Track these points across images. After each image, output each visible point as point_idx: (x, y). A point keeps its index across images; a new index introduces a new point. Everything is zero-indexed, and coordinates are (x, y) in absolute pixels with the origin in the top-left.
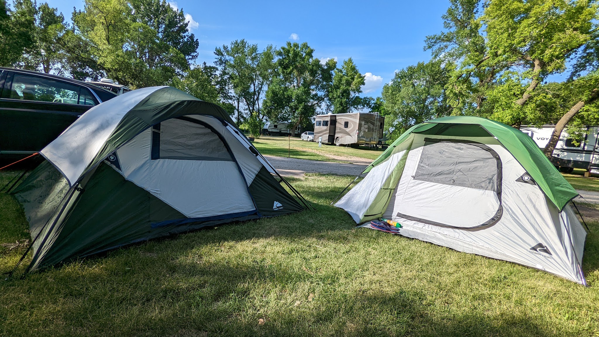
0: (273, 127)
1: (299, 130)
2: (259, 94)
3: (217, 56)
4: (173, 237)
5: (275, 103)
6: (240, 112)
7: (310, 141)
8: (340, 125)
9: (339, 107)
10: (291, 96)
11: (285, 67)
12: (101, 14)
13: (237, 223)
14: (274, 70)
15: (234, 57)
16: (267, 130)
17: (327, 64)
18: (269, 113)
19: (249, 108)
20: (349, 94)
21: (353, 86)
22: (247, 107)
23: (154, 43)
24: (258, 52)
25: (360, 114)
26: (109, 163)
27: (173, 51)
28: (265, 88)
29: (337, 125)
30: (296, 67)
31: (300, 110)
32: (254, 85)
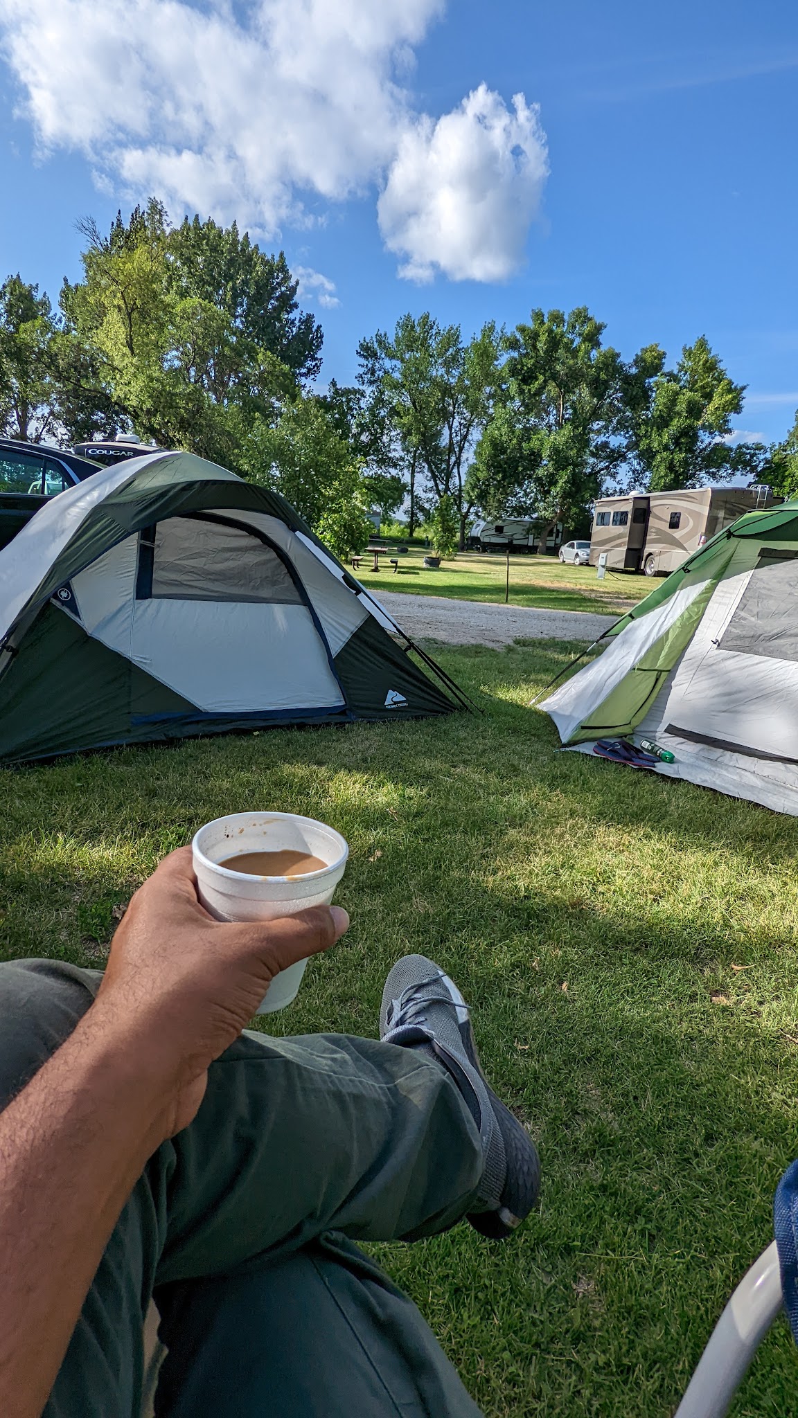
0: (493, 532)
1: (557, 537)
2: (461, 449)
3: (363, 361)
4: (171, 742)
5: (498, 472)
6: (416, 497)
7: (581, 564)
8: (657, 524)
9: (666, 475)
10: (539, 451)
11: (527, 379)
12: (114, 287)
13: (301, 727)
14: (500, 386)
15: (402, 361)
16: (477, 539)
17: (638, 361)
18: (483, 496)
19: (437, 485)
20: (695, 438)
21: (708, 416)
22: (431, 484)
23: (226, 342)
24: (460, 346)
25: (714, 491)
26: (58, 604)
27: (265, 360)
28: (476, 435)
29: (653, 522)
30: (554, 376)
31: (562, 487)
32: (450, 428)
